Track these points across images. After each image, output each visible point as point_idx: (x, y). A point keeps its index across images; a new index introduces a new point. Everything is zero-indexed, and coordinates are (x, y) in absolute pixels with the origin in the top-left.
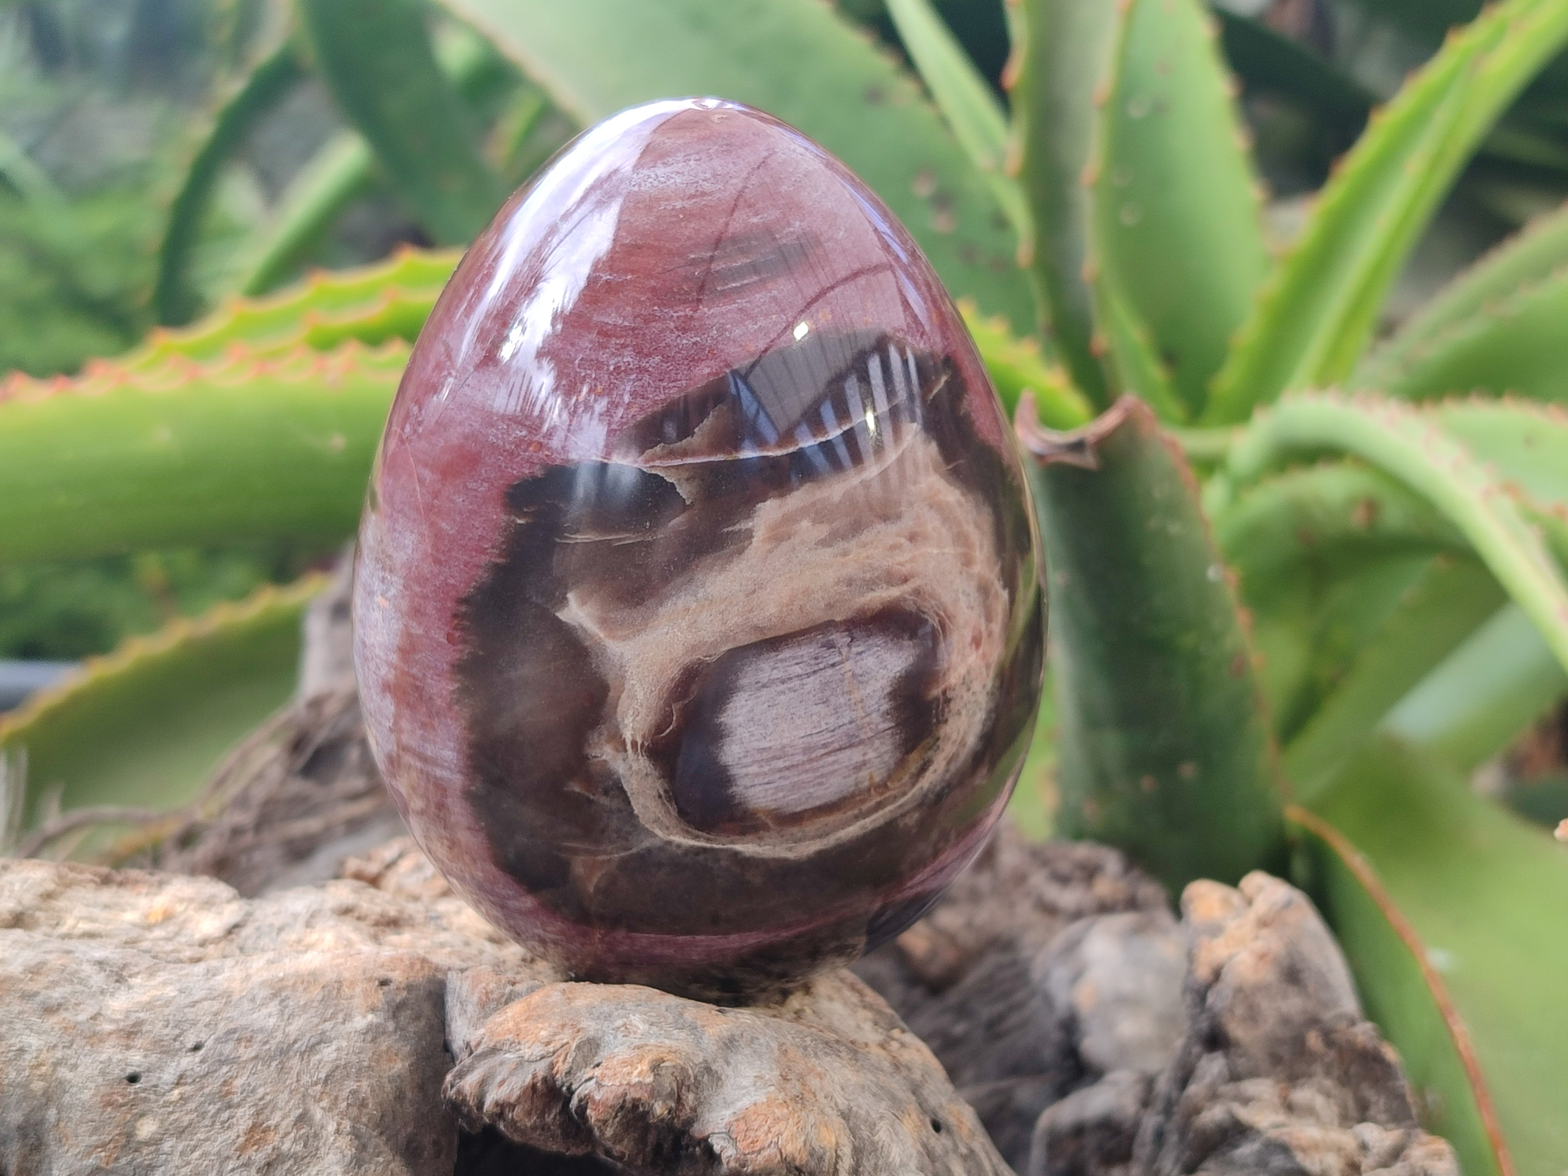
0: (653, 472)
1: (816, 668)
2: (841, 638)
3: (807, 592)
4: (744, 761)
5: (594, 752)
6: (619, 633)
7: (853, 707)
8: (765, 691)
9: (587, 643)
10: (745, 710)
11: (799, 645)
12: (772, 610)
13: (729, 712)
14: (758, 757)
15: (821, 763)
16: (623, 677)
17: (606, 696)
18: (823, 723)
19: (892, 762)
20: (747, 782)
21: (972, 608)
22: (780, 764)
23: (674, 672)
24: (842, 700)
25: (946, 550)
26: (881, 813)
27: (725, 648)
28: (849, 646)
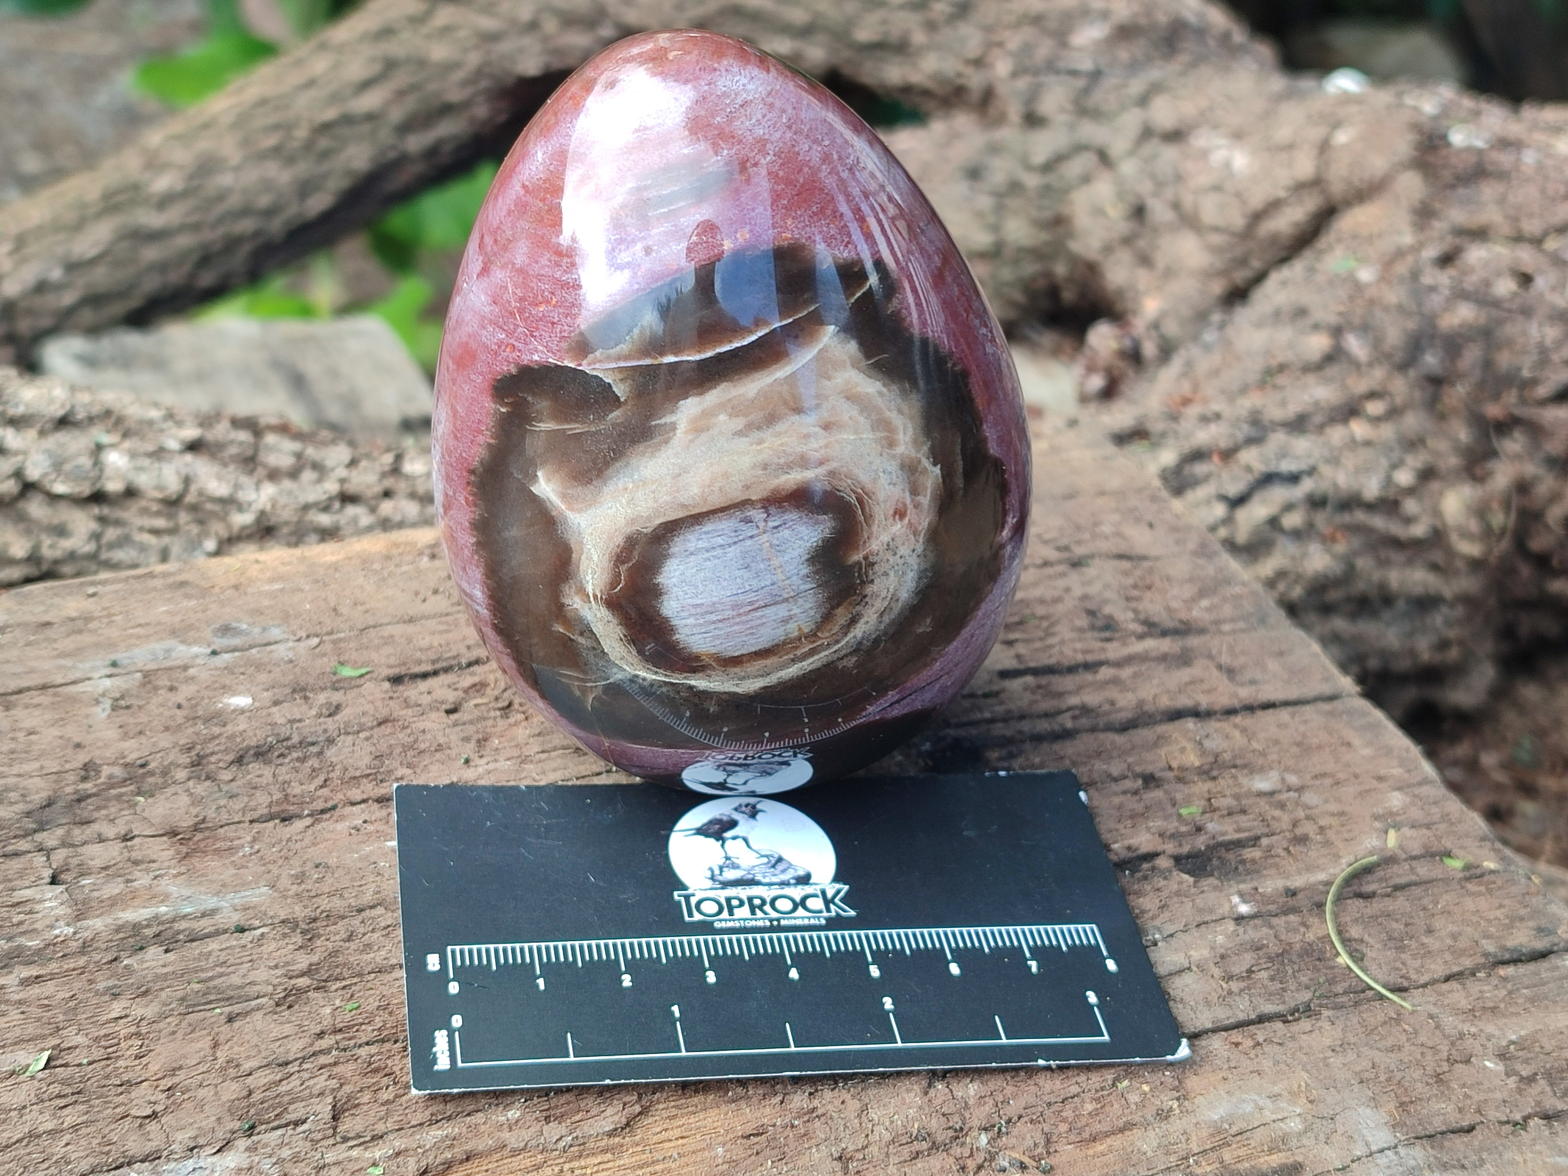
0: (595, 373)
1: (736, 539)
2: (758, 515)
3: (726, 475)
4: (682, 614)
5: (567, 601)
6: (576, 506)
7: (773, 572)
8: (692, 558)
9: (554, 513)
10: (677, 573)
11: (720, 519)
12: (695, 490)
13: (665, 574)
14: (693, 611)
15: (750, 617)
16: (582, 542)
17: (570, 557)
18: (746, 585)
19: (818, 616)
20: (686, 631)
21: (894, 484)
22: (713, 617)
23: (619, 540)
24: (762, 566)
25: (864, 436)
26: (816, 657)
27: (658, 522)
28: (765, 521)
